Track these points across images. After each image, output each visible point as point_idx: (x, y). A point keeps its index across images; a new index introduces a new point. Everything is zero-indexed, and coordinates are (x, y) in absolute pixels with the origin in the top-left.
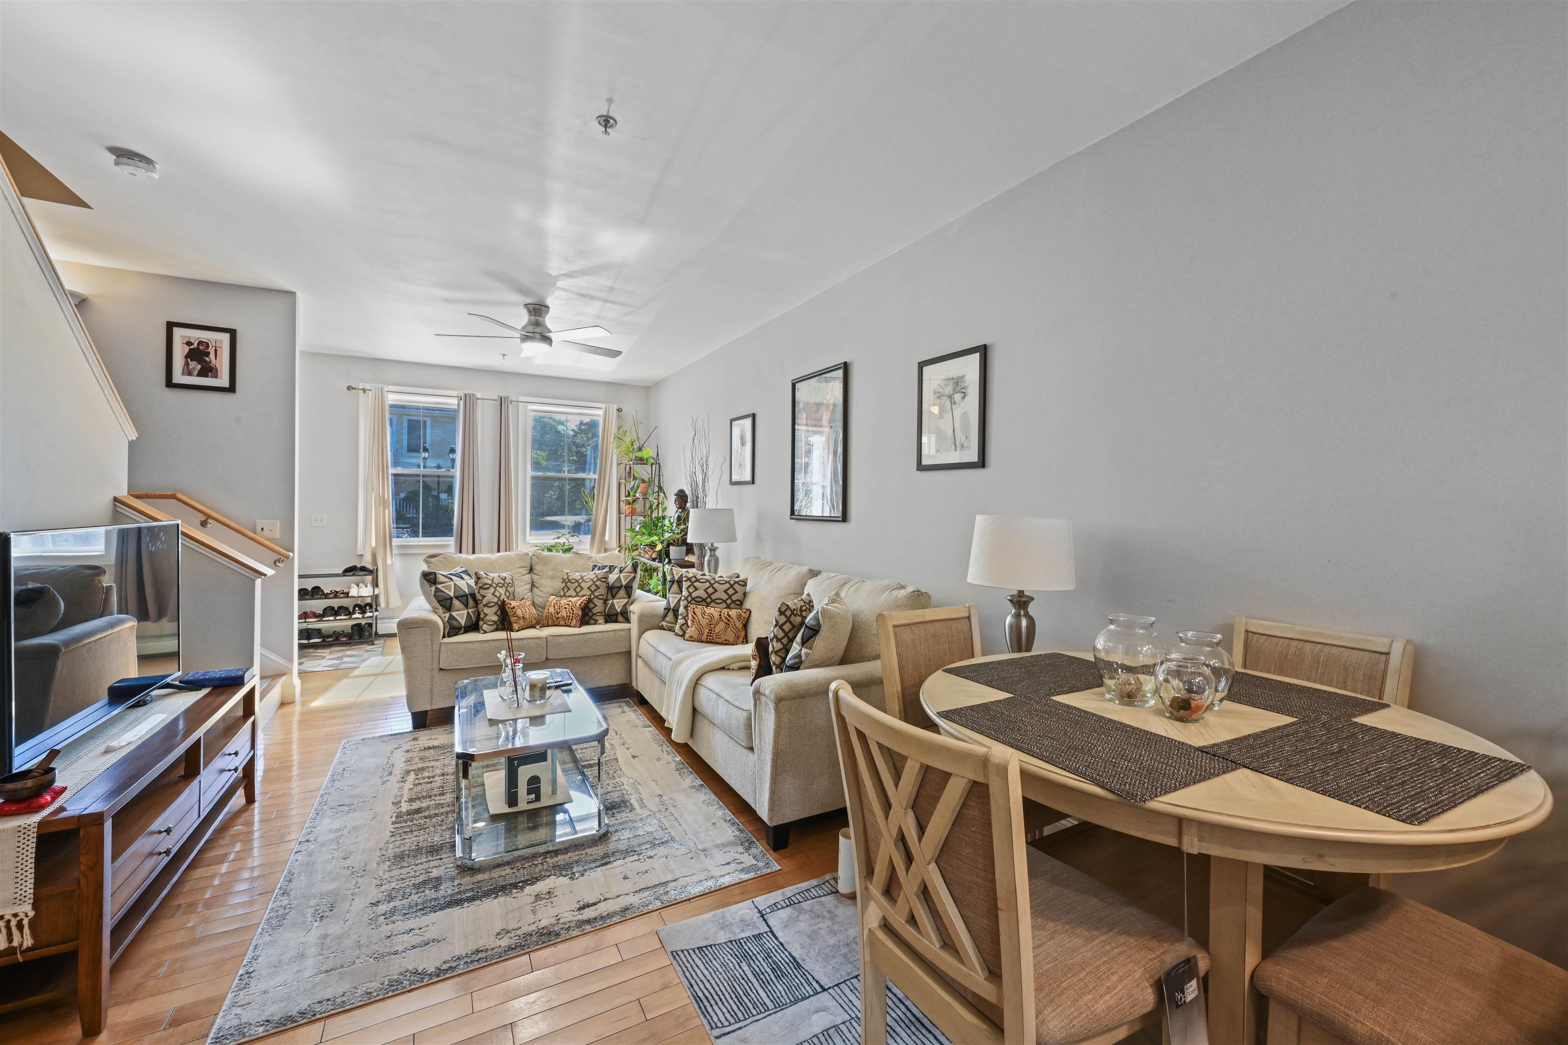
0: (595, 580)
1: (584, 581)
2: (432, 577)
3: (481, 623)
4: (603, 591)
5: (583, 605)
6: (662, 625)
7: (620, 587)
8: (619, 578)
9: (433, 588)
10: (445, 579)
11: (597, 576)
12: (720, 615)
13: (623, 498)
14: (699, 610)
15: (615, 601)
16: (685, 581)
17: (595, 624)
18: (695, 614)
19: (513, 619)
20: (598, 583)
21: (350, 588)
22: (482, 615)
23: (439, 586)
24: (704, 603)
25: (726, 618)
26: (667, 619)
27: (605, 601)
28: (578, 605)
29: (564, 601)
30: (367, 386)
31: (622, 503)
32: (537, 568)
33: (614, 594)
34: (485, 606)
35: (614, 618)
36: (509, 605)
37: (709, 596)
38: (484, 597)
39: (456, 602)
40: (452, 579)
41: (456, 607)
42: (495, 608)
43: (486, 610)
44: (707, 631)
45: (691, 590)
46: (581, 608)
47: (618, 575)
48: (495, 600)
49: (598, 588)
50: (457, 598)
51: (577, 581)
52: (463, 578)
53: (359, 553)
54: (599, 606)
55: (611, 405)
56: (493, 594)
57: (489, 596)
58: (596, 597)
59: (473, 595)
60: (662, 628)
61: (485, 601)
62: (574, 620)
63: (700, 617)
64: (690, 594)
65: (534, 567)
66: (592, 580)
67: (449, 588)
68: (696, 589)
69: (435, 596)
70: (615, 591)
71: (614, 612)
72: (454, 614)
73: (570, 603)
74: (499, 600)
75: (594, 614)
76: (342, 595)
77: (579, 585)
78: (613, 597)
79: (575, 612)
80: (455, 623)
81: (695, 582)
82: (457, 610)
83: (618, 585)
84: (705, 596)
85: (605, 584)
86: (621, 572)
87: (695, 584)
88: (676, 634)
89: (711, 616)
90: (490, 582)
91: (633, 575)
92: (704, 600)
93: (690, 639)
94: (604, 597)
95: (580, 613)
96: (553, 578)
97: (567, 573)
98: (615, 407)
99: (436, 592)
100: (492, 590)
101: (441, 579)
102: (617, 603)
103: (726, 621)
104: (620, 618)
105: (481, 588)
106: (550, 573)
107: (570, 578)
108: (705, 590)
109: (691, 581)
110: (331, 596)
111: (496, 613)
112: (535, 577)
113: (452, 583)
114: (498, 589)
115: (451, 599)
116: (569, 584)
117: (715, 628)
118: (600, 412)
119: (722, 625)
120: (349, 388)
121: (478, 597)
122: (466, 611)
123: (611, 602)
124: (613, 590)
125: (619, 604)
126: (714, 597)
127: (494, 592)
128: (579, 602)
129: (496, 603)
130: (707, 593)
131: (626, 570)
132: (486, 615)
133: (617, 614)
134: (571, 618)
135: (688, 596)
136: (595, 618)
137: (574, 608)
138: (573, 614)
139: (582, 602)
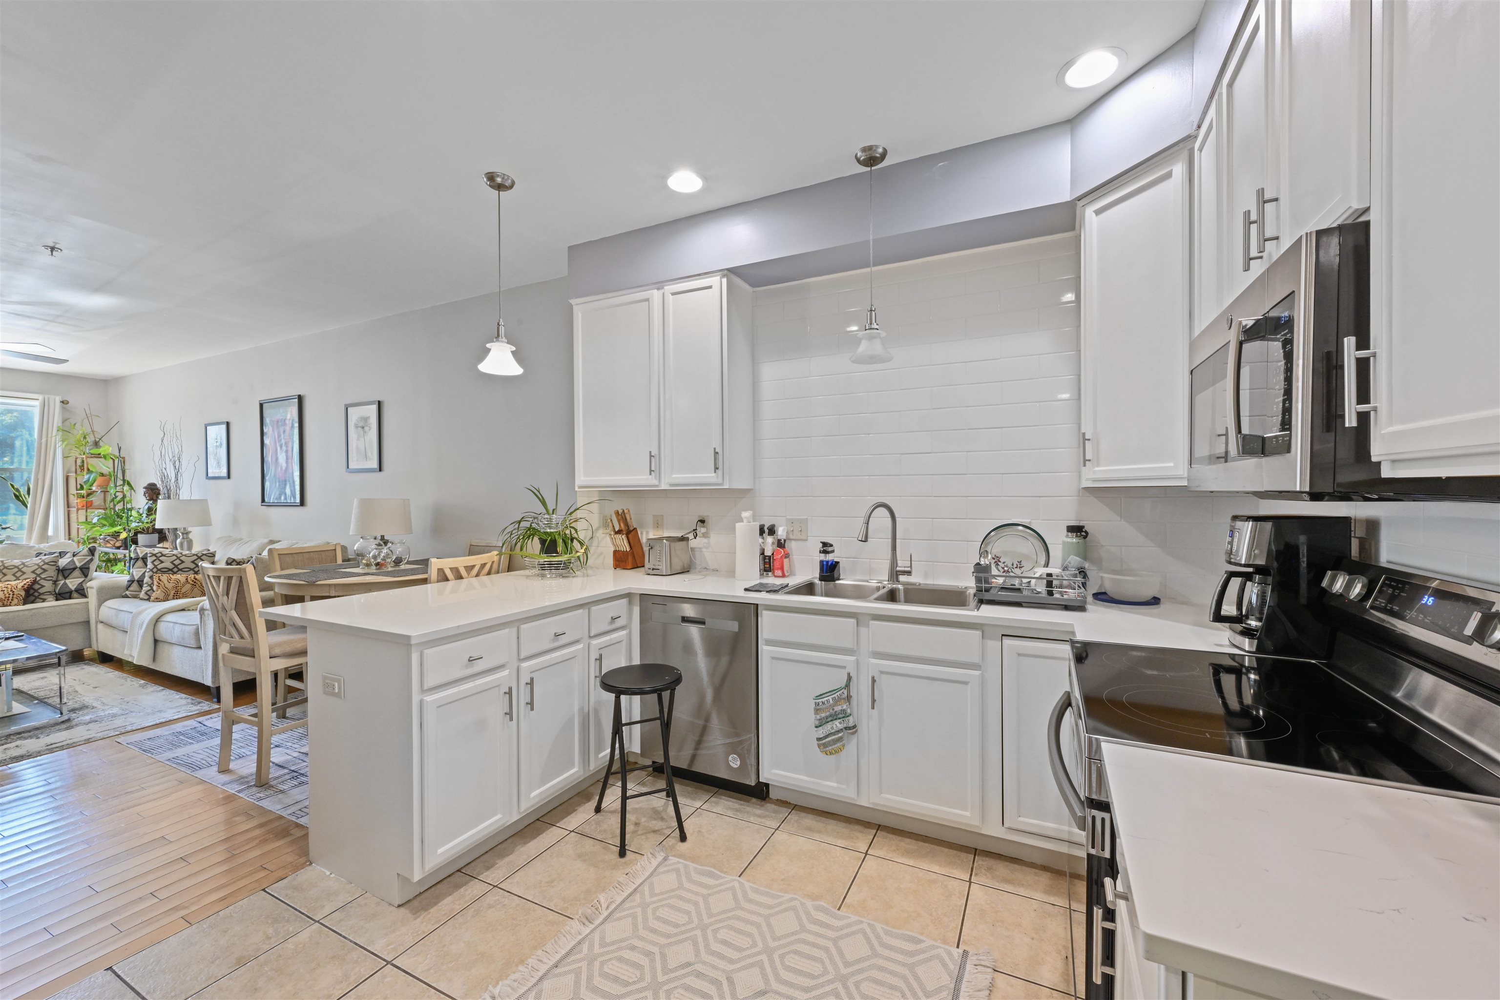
0: (41, 564)
1: (25, 566)
4: (52, 572)
5: (26, 586)
6: (126, 594)
7: (74, 569)
8: (72, 561)
11: (43, 561)
12: (187, 579)
13: (73, 490)
14: (164, 578)
15: (67, 581)
16: (150, 556)
17: (43, 602)
18: (160, 580)
20: (45, 567)
24: (170, 572)
25: (193, 581)
26: (131, 589)
27: (55, 583)
28: (19, 587)
31: (71, 497)
33: (66, 575)
35: (68, 595)
37: (176, 566)
44: (174, 592)
45: (156, 563)
46: (25, 590)
47: (70, 559)
49: (45, 571)
51: (17, 567)
54: (48, 586)
55: (52, 397)
58: (44, 579)
60: (126, 597)
62: (15, 600)
63: (166, 582)
64: (155, 566)
66: (38, 565)
68: (162, 562)
70: (67, 572)
71: (67, 590)
73: (9, 586)
75: (40, 594)
77: (20, 570)
78: (65, 578)
79: (15, 593)
83: (72, 567)
84: (171, 566)
85: (54, 568)
86: (74, 556)
88: (141, 599)
89: (178, 581)
91: (89, 558)
92: (171, 570)
93: (156, 600)
94: (54, 579)
95: (23, 593)
98: (58, 399)
102: (71, 582)
103: (193, 583)
104: (75, 595)
107: (6, 565)
108: (172, 562)
109: (156, 556)
117: (181, 589)
118: (37, 403)
119: (188, 586)
123: (62, 582)
124: (65, 572)
125: (74, 583)
126: (180, 567)
128: (22, 584)
130: (174, 564)
131: (80, 554)
133: (71, 592)
134: (10, 598)
135: (153, 568)
136: (42, 597)
137: (14, 590)
138: (13, 595)
139: (25, 584)
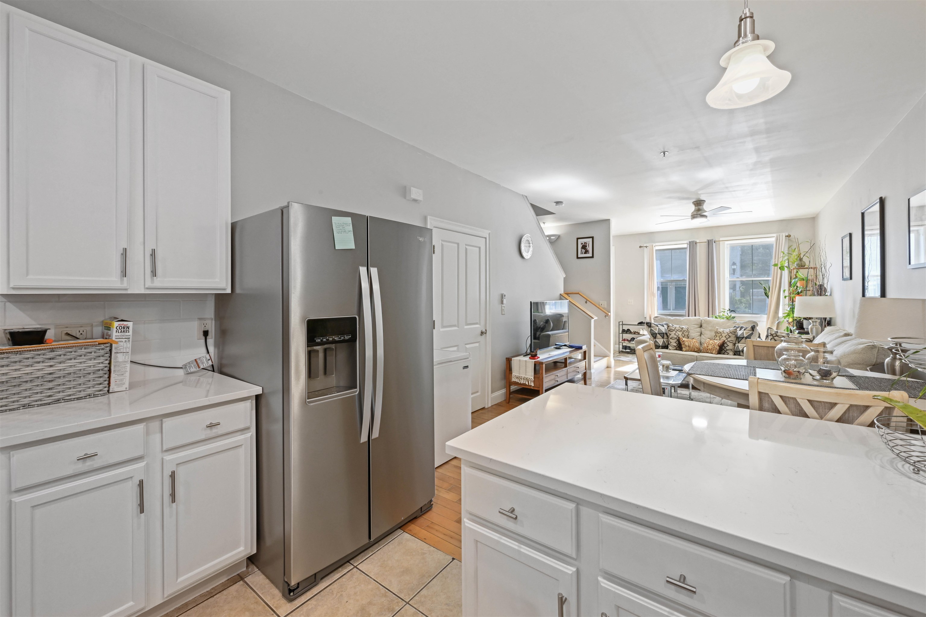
0: (729, 333)
1: (724, 333)
2: (649, 324)
3: (669, 345)
4: (733, 338)
5: (720, 344)
7: (743, 338)
8: (743, 333)
9: (650, 329)
10: (655, 326)
11: (730, 331)
15: (739, 345)
16: (770, 336)
17: (727, 355)
19: (683, 346)
20: (730, 334)
21: (640, 331)
22: (669, 343)
23: (652, 328)
27: (734, 344)
28: (717, 344)
29: (711, 342)
30: (647, 245)
32: (704, 325)
33: (739, 341)
34: (671, 338)
35: (739, 353)
36: (681, 340)
38: (670, 335)
39: (658, 335)
40: (658, 326)
41: (658, 338)
42: (676, 340)
43: (671, 340)
46: (719, 346)
47: (743, 331)
48: (676, 337)
49: (730, 337)
50: (659, 334)
51: (720, 333)
52: (663, 326)
54: (730, 346)
55: (781, 234)
56: (675, 334)
57: (673, 334)
58: (729, 341)
59: (666, 334)
61: (671, 337)
62: (714, 351)
65: (702, 325)
66: (727, 333)
67: (656, 329)
69: (650, 332)
70: (740, 339)
71: (738, 350)
72: (657, 340)
73: (714, 343)
74: (677, 336)
75: (727, 350)
76: (637, 333)
77: (721, 335)
78: (739, 343)
79: (715, 347)
80: (657, 344)
81: (775, 336)
82: (658, 339)
85: (734, 335)
86: (745, 330)
87: (775, 338)
90: (674, 329)
91: (751, 332)
94: (734, 342)
95: (718, 348)
96: (711, 331)
97: (717, 329)
98: (785, 234)
99: (650, 330)
100: (674, 332)
101: (653, 325)
102: (740, 346)
104: (741, 353)
105: (669, 331)
106: (710, 328)
107: (718, 331)
109: (773, 336)
110: (633, 333)
111: (675, 342)
112: (703, 330)
113: (658, 328)
114: (678, 332)
115: (656, 334)
116: (717, 334)
118: (774, 239)
120: (640, 247)
121: (668, 335)
122: (662, 340)
123: (737, 345)
124: (739, 339)
125: (741, 346)
127: (675, 333)
128: (718, 343)
129: (676, 338)
131: (747, 329)
132: (671, 342)
134: (713, 349)
136: (727, 351)
137: (715, 345)
138: (714, 348)
139: (719, 343)
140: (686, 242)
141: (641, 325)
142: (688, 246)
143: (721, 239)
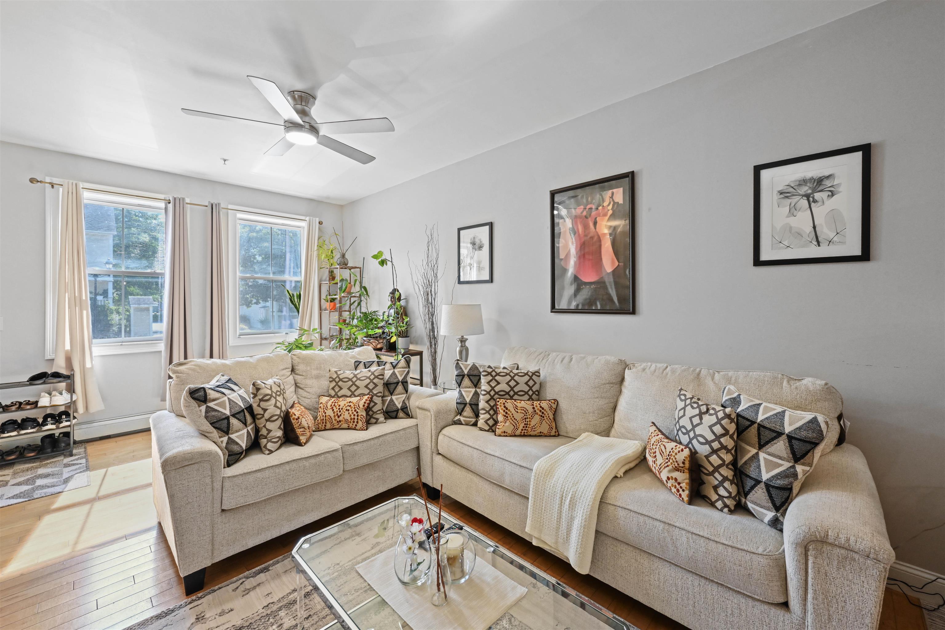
0: (372, 377)
2: (201, 393)
3: (263, 442)
4: (380, 388)
5: (366, 405)
6: (459, 420)
7: (397, 383)
8: (394, 373)
9: (203, 408)
10: (217, 395)
11: (373, 373)
12: (534, 408)
13: (323, 296)
14: (510, 404)
15: (394, 398)
16: (485, 375)
17: (376, 423)
18: (507, 409)
19: (299, 431)
20: (376, 381)
21: (39, 396)
22: (264, 432)
23: (211, 404)
24: (507, 396)
25: (540, 411)
26: (465, 414)
27: (384, 398)
28: (361, 406)
29: (342, 403)
30: (55, 180)
32: (300, 368)
33: (392, 390)
34: (267, 420)
35: (394, 414)
36: (294, 416)
37: (512, 388)
38: (265, 410)
39: (233, 421)
40: (223, 393)
41: (235, 428)
42: (279, 422)
43: (269, 425)
44: (523, 425)
45: (493, 384)
46: (365, 409)
47: (391, 371)
48: (278, 412)
49: (376, 385)
50: (234, 416)
51: (350, 380)
52: (233, 390)
53: (48, 357)
54: (379, 404)
55: (314, 219)
56: (275, 406)
57: (272, 410)
58: (376, 395)
59: (250, 409)
60: (459, 423)
61: (267, 416)
62: (360, 423)
63: (513, 412)
64: (493, 388)
65: (294, 368)
66: (369, 378)
67: (222, 405)
68: (498, 383)
69: (206, 417)
70: (392, 387)
71: (395, 409)
72: (233, 436)
73: (349, 404)
74: (281, 411)
75: (376, 414)
76: (28, 407)
77: (354, 384)
78: (391, 394)
79: (359, 414)
80: (236, 448)
81: (496, 376)
82: (237, 431)
83: (395, 381)
84: (508, 389)
85: (381, 381)
86: (394, 367)
87: (496, 378)
88: (481, 429)
89: (526, 411)
90: (269, 392)
91: (407, 370)
92: (508, 393)
93: (503, 434)
94: (383, 394)
95: (364, 414)
96: (318, 377)
97: (336, 372)
98: (317, 220)
99: (206, 412)
100: (273, 401)
101: (212, 394)
102: (397, 399)
103: (541, 414)
104: (401, 414)
105: (261, 400)
106: (315, 372)
107: (341, 377)
108: (507, 383)
109: (492, 376)
110: (14, 408)
111: (280, 428)
112: (298, 378)
113: (225, 398)
114: (278, 398)
115: (228, 418)
116: (340, 383)
117: (530, 421)
118: (304, 224)
119: (537, 418)
120: (32, 180)
121: (257, 410)
122: (245, 431)
123: (389, 398)
125: (400, 400)
126: (516, 389)
127: (276, 403)
128: (361, 403)
129: (279, 416)
130: (510, 386)
131: (400, 365)
132: (269, 431)
133: (397, 411)
134: (356, 420)
135: (491, 391)
136: (374, 416)
137: (357, 410)
138: (358, 416)
139: (365, 403)
140: (162, 196)
141: (44, 383)
142: (170, 206)
143: (230, 207)
